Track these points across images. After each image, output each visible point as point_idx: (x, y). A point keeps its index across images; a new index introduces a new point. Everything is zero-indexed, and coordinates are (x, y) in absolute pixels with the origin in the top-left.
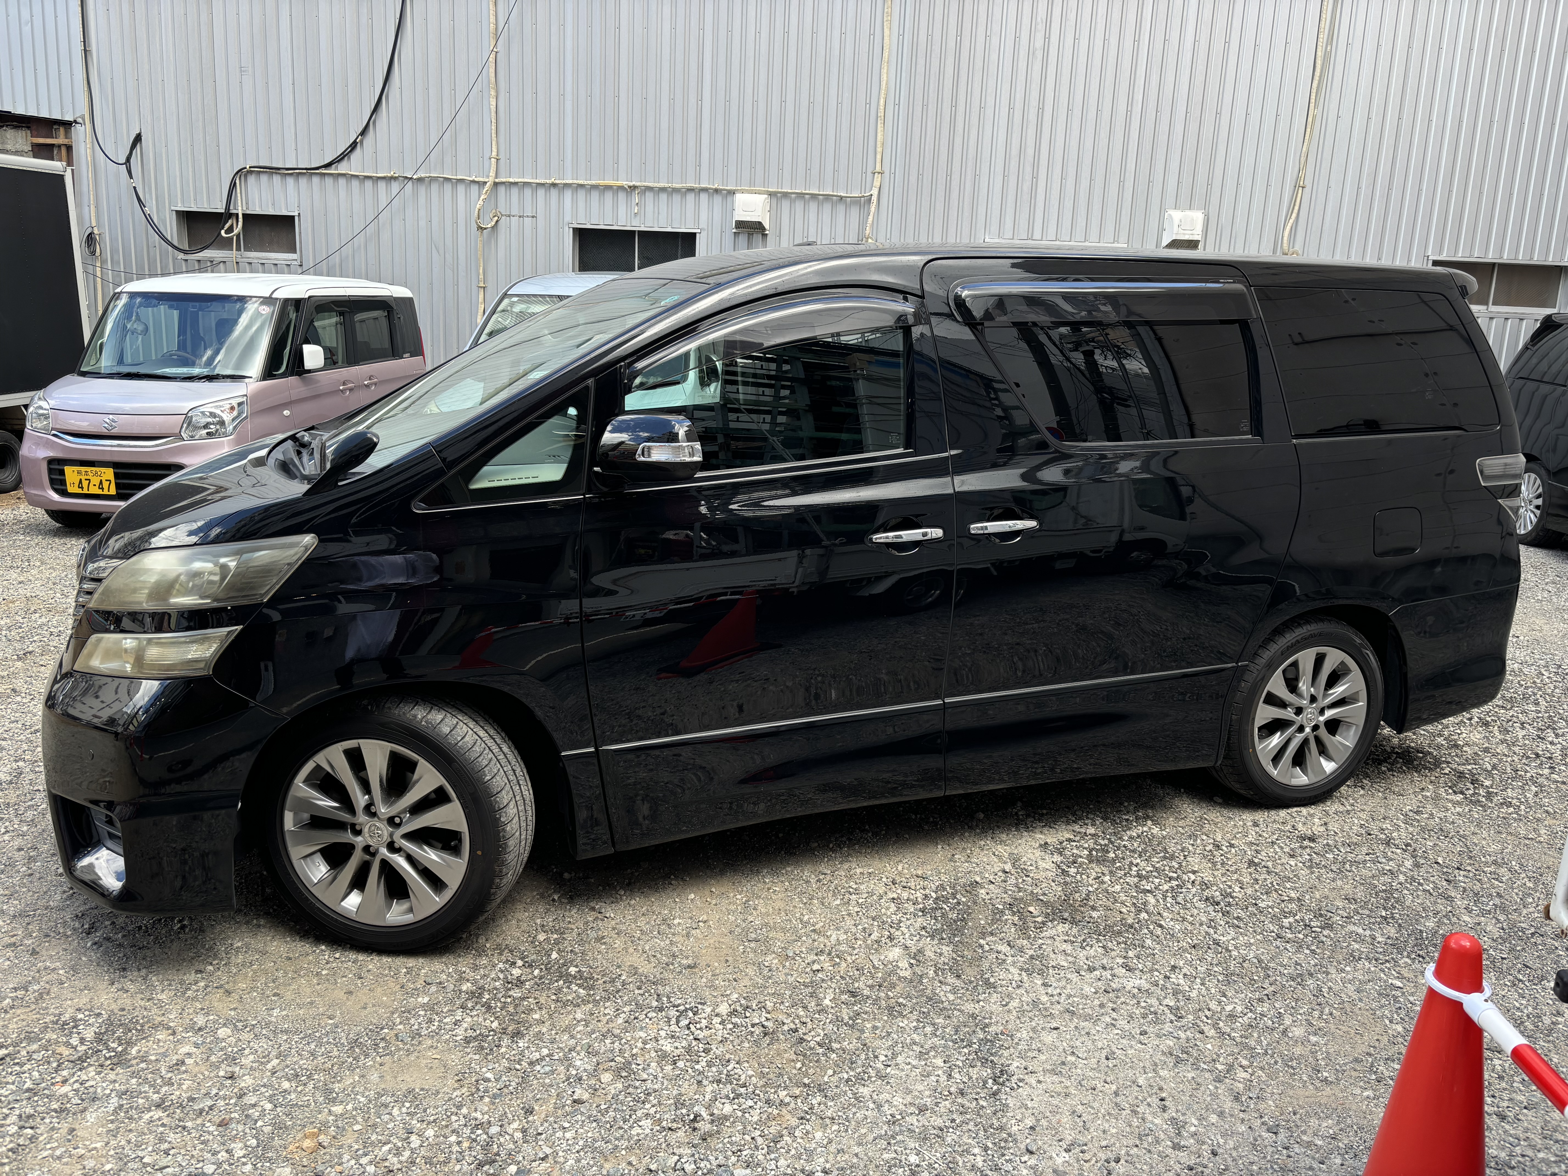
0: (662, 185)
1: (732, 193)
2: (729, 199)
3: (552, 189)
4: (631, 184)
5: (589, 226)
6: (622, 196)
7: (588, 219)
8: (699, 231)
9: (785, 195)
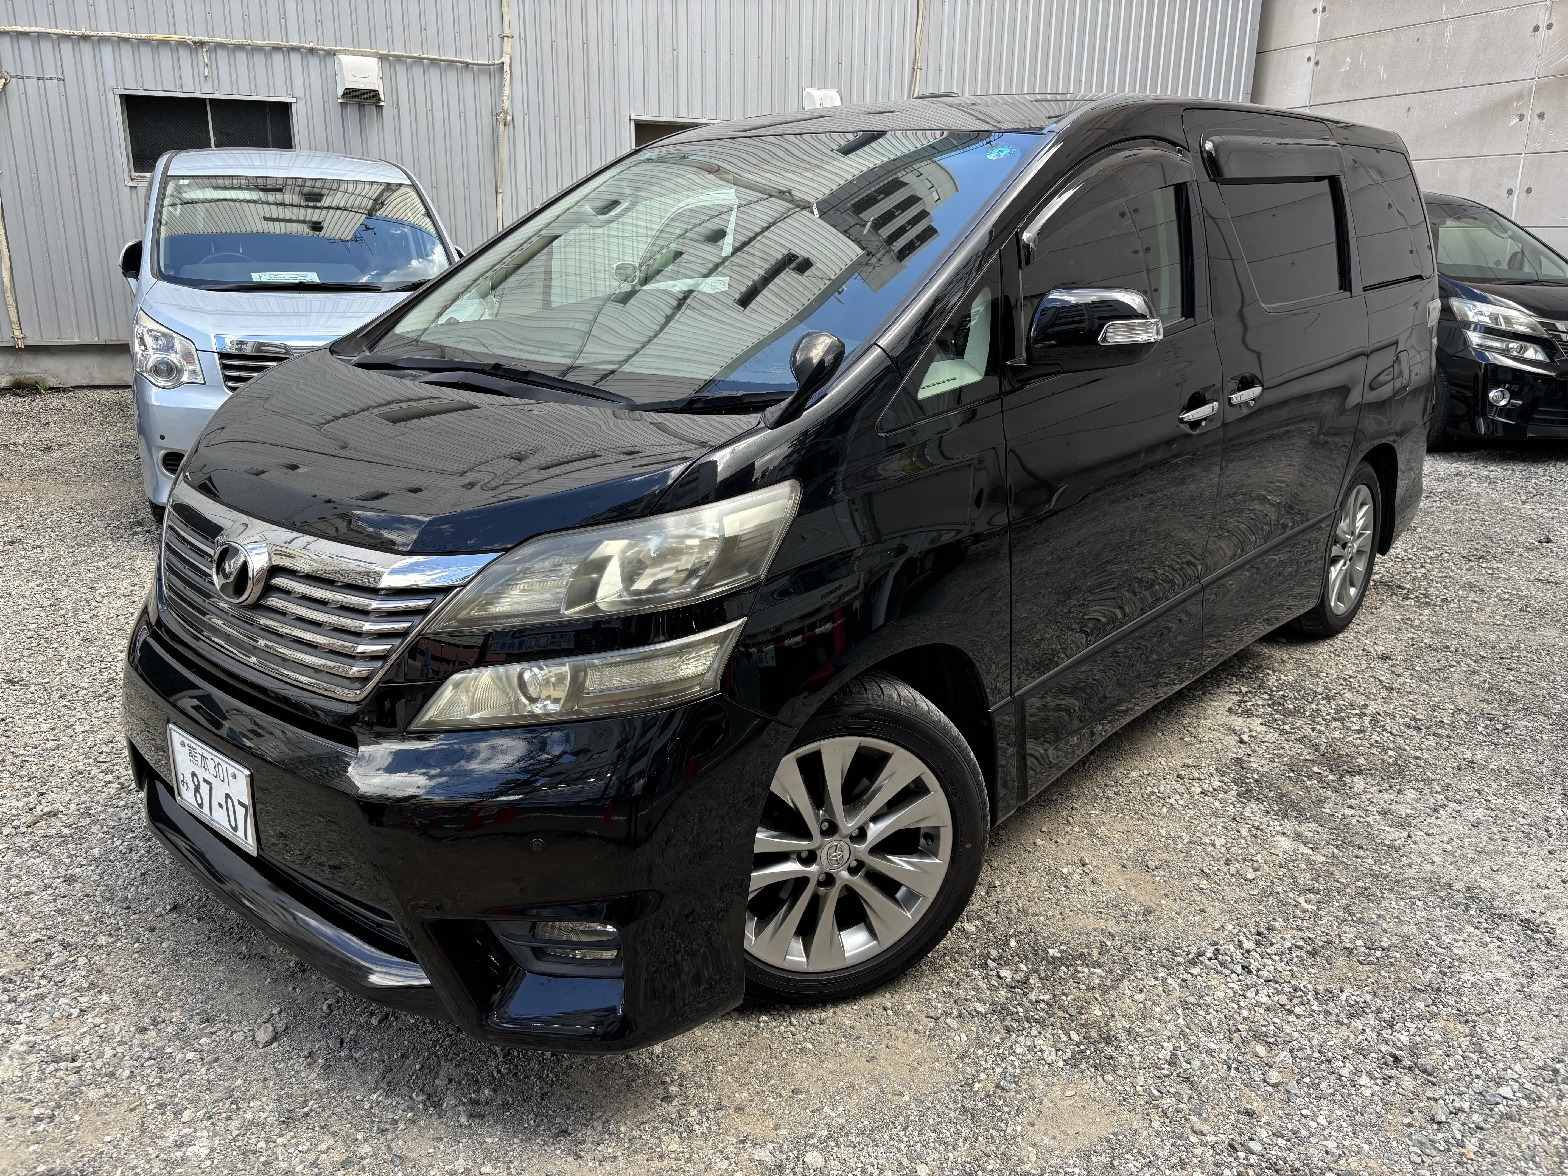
0: (238, 41)
1: (332, 54)
2: (329, 62)
3: (82, 43)
4: (197, 39)
5: (141, 93)
6: (184, 54)
7: (140, 84)
8: (294, 100)
9: (399, 59)
